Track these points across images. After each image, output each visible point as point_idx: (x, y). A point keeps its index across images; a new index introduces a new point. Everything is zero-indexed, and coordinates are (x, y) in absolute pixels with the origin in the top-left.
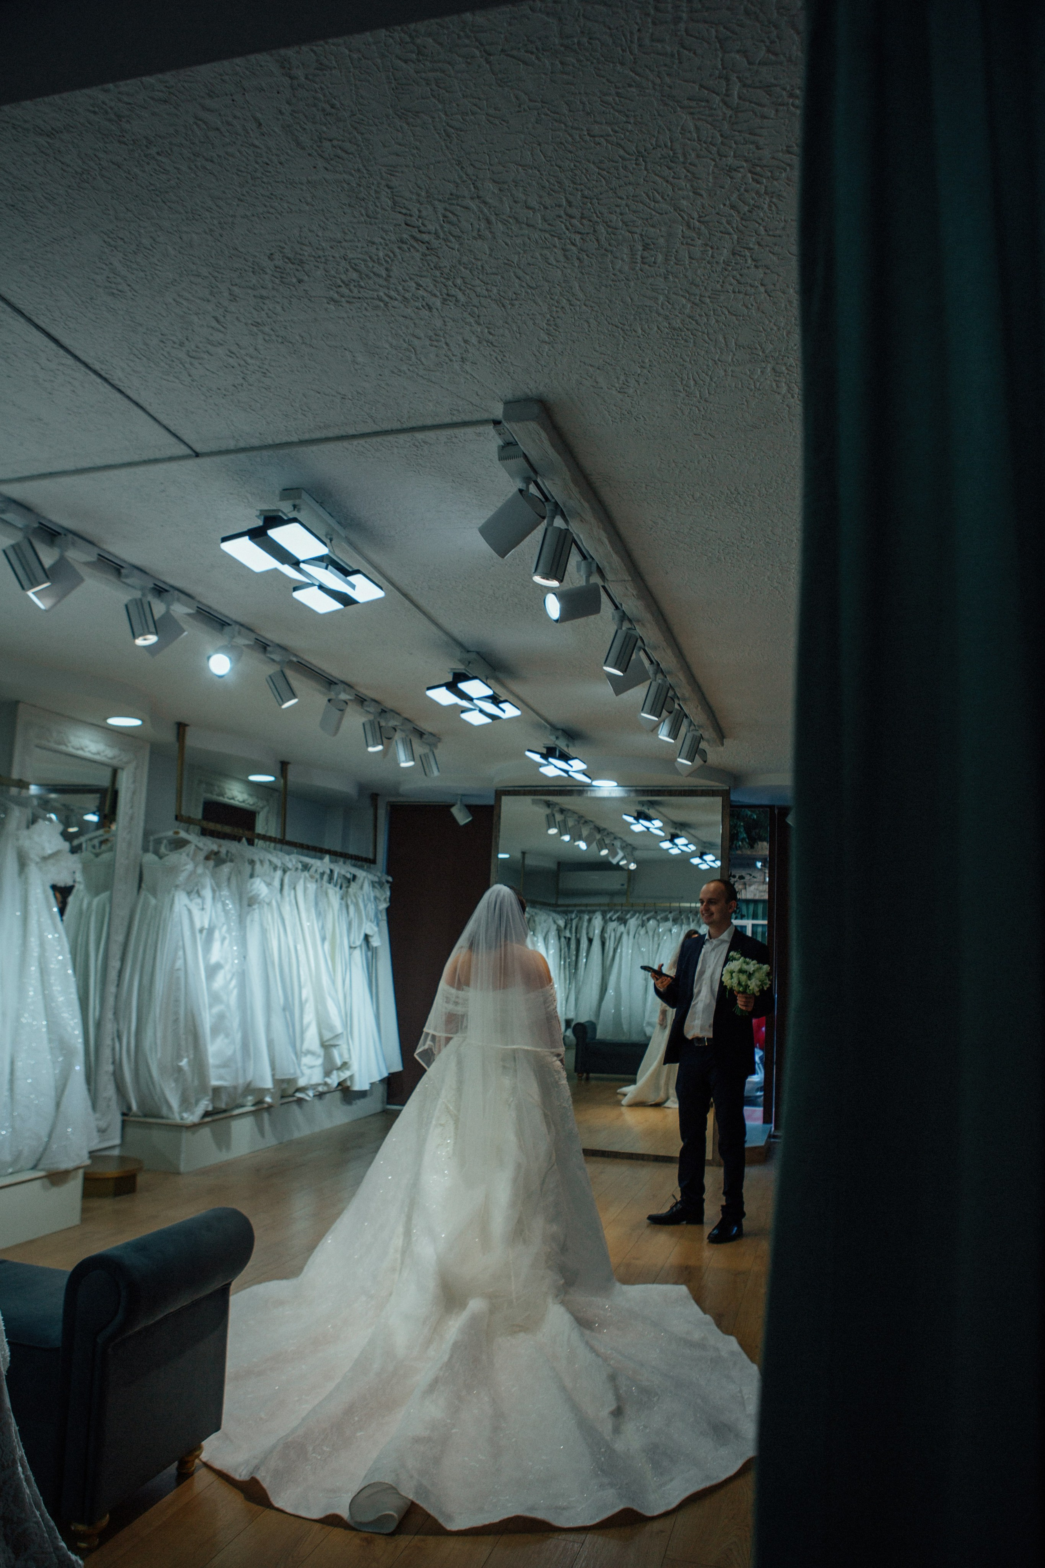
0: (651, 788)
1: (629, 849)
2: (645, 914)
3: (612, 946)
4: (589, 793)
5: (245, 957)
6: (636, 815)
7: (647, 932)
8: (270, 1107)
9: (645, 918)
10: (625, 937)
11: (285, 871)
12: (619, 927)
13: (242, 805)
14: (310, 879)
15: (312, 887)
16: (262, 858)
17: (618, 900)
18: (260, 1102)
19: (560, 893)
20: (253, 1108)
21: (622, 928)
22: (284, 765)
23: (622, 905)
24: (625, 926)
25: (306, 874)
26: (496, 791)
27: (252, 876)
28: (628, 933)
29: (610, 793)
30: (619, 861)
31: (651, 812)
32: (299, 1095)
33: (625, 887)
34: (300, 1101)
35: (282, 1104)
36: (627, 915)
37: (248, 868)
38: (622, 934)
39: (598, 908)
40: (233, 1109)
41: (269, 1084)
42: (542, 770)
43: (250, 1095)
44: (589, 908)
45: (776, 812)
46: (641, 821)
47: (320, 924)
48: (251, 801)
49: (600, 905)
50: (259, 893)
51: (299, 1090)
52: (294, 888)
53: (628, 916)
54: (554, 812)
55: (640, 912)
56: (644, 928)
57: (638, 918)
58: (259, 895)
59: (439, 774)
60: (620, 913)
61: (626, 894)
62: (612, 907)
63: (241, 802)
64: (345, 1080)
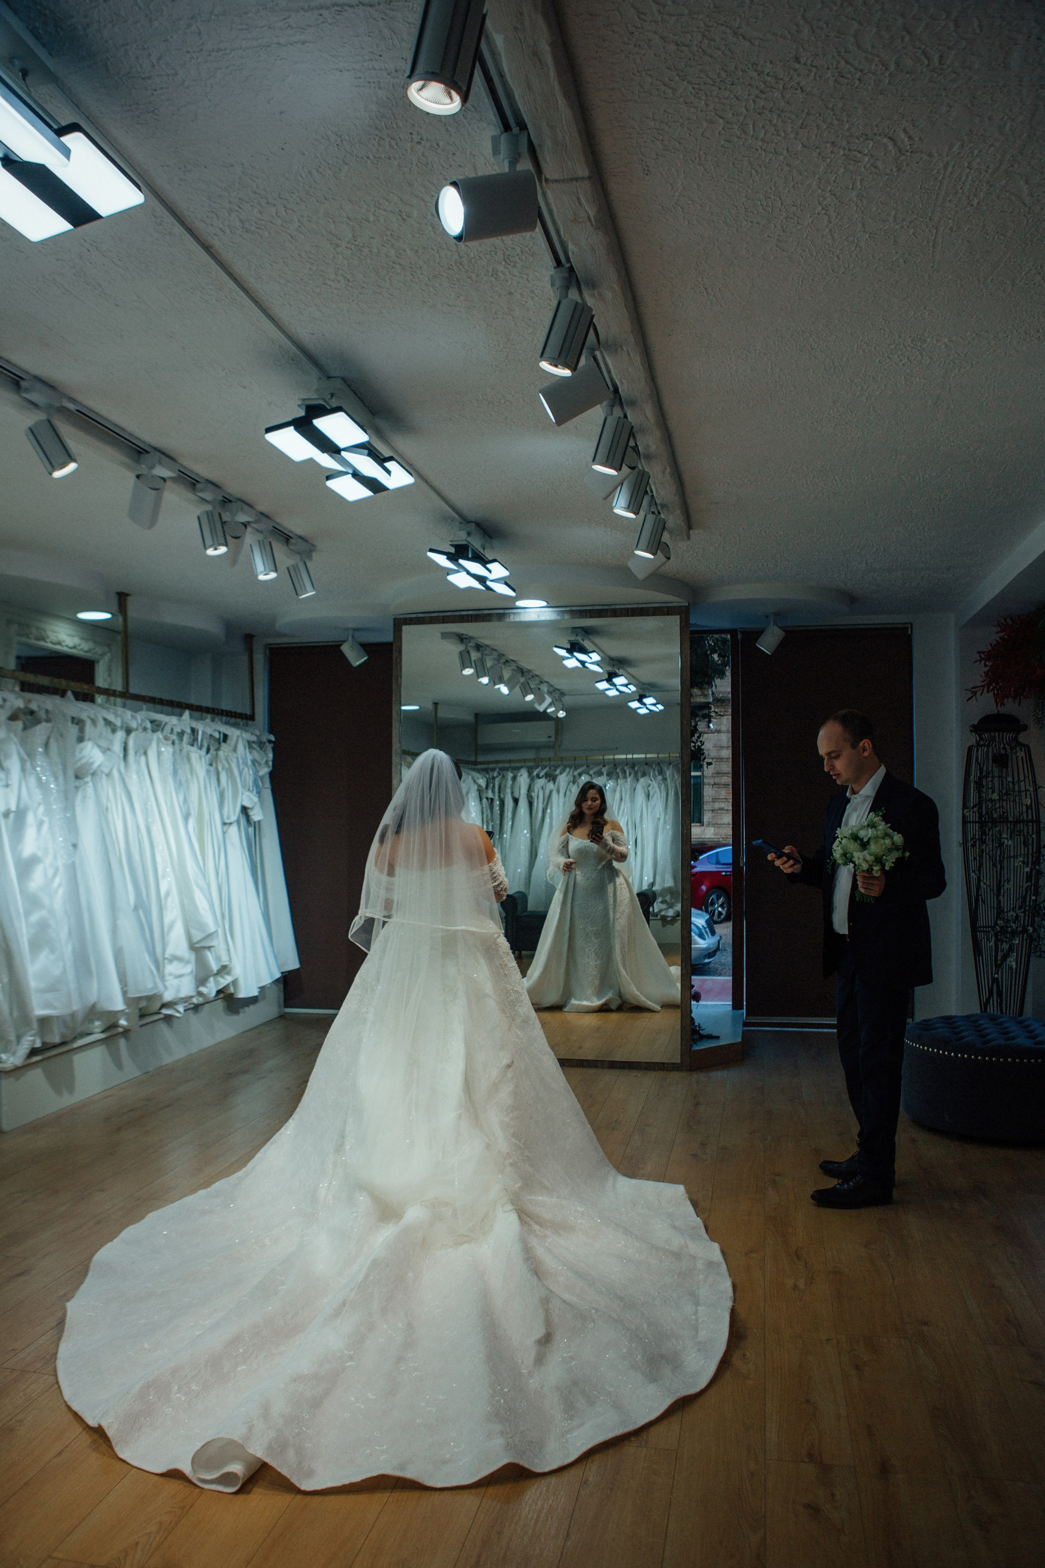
0: (590, 608)
1: (557, 695)
2: (577, 768)
3: (541, 805)
4: (512, 617)
5: (75, 846)
6: (568, 646)
8: (126, 1032)
9: (576, 773)
10: (554, 795)
11: (129, 731)
12: (548, 784)
13: (74, 651)
14: (164, 741)
15: (167, 750)
16: (93, 716)
17: (544, 754)
18: (111, 1027)
19: (479, 749)
20: (103, 1036)
21: (551, 786)
22: (122, 598)
23: (550, 760)
24: (554, 783)
25: (159, 734)
26: (395, 619)
27: (81, 739)
28: (558, 792)
29: (539, 616)
30: (547, 708)
31: (587, 644)
32: (165, 1011)
33: (553, 739)
34: (168, 1019)
35: (141, 1026)
36: (555, 770)
37: (74, 730)
38: (551, 792)
39: (523, 764)
40: (75, 1039)
41: (118, 1004)
42: (451, 578)
43: (98, 1019)
44: (513, 765)
45: (739, 636)
46: (575, 654)
47: (181, 798)
48: (86, 646)
49: (525, 761)
50: (91, 760)
51: (164, 1005)
52: (145, 753)
53: (558, 772)
54: (469, 649)
55: (571, 767)
57: (569, 772)
58: (92, 764)
59: (314, 593)
60: (547, 769)
61: (553, 747)
62: (537, 762)
63: (71, 648)
64: (227, 987)
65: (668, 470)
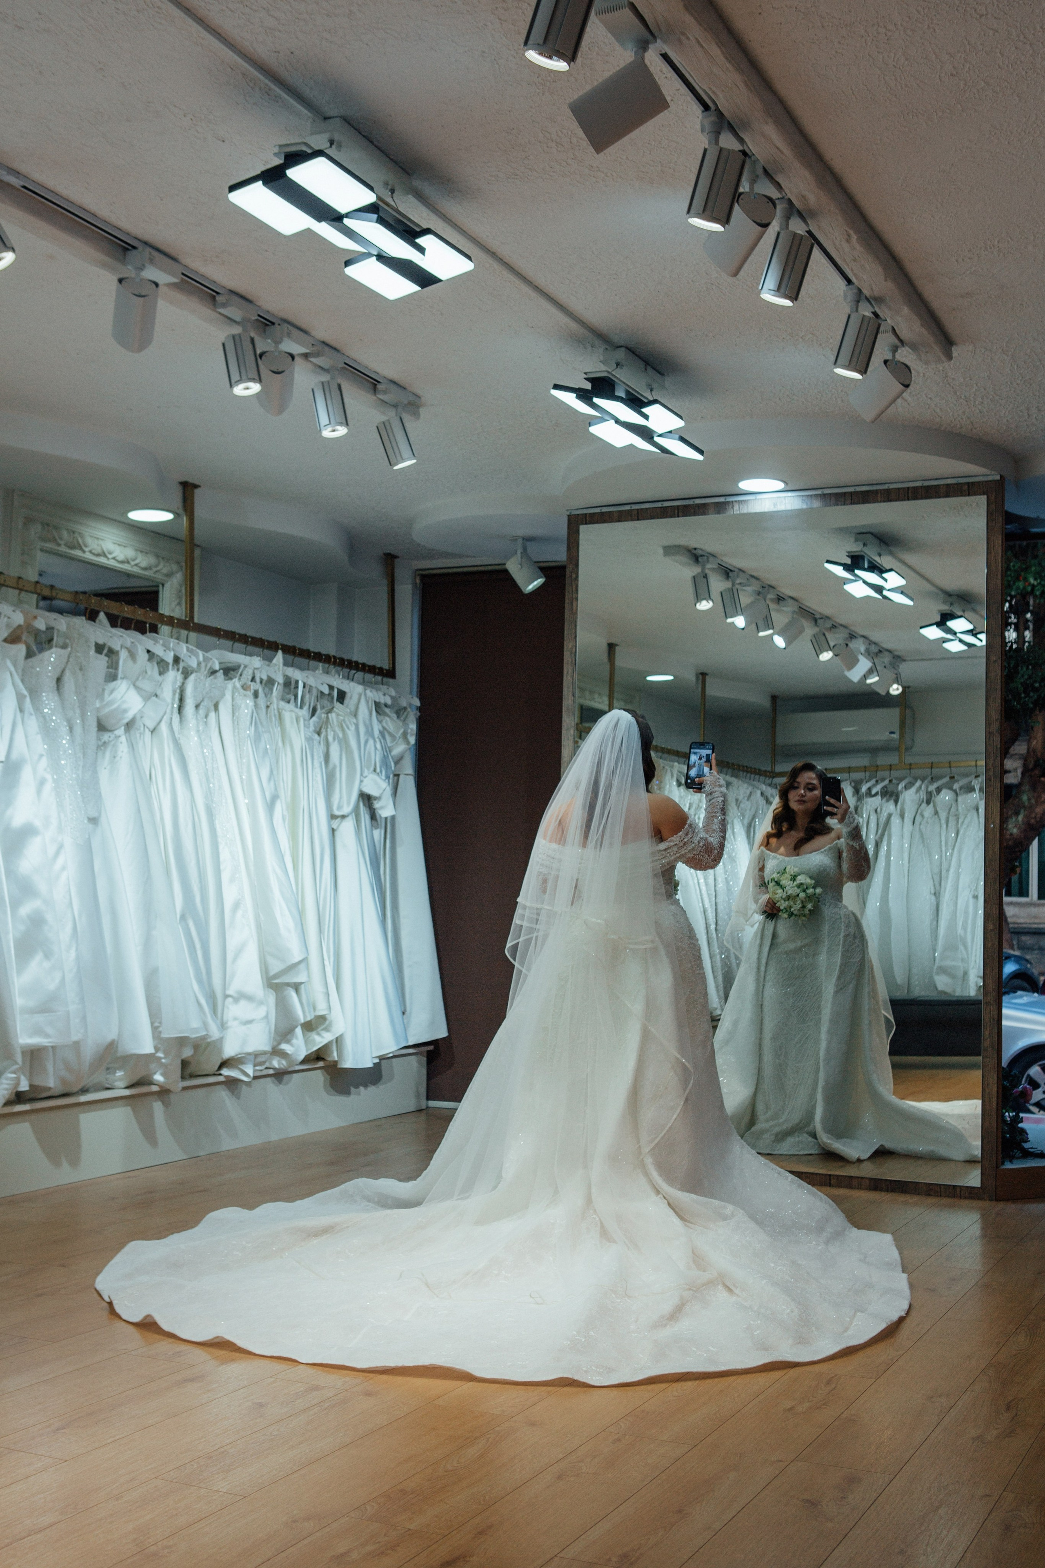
2: (933, 780)
5: (94, 821)
6: (841, 558)
7: (936, 813)
8: (164, 1093)
9: (932, 788)
10: (895, 821)
11: (186, 674)
12: (886, 805)
14: (242, 691)
15: (247, 704)
16: (129, 645)
17: (883, 760)
18: (143, 1081)
19: (776, 751)
20: (127, 1092)
21: (890, 807)
22: (188, 489)
23: (890, 768)
24: (896, 802)
25: (236, 682)
26: (569, 516)
27: (112, 677)
28: (902, 816)
32: (225, 1072)
33: (896, 736)
34: (232, 1084)
36: (898, 784)
37: (102, 661)
38: (890, 816)
40: (84, 1091)
41: (147, 1046)
42: (596, 431)
43: (120, 1069)
46: (861, 574)
47: (265, 773)
50: (124, 706)
51: (224, 1064)
52: (216, 707)
53: (901, 786)
54: (707, 571)
55: (923, 779)
56: (931, 805)
57: (920, 787)
58: (125, 711)
59: (414, 461)
60: (886, 782)
61: (897, 749)
62: (873, 771)
63: (122, 562)
64: (326, 1047)
65: (854, 238)
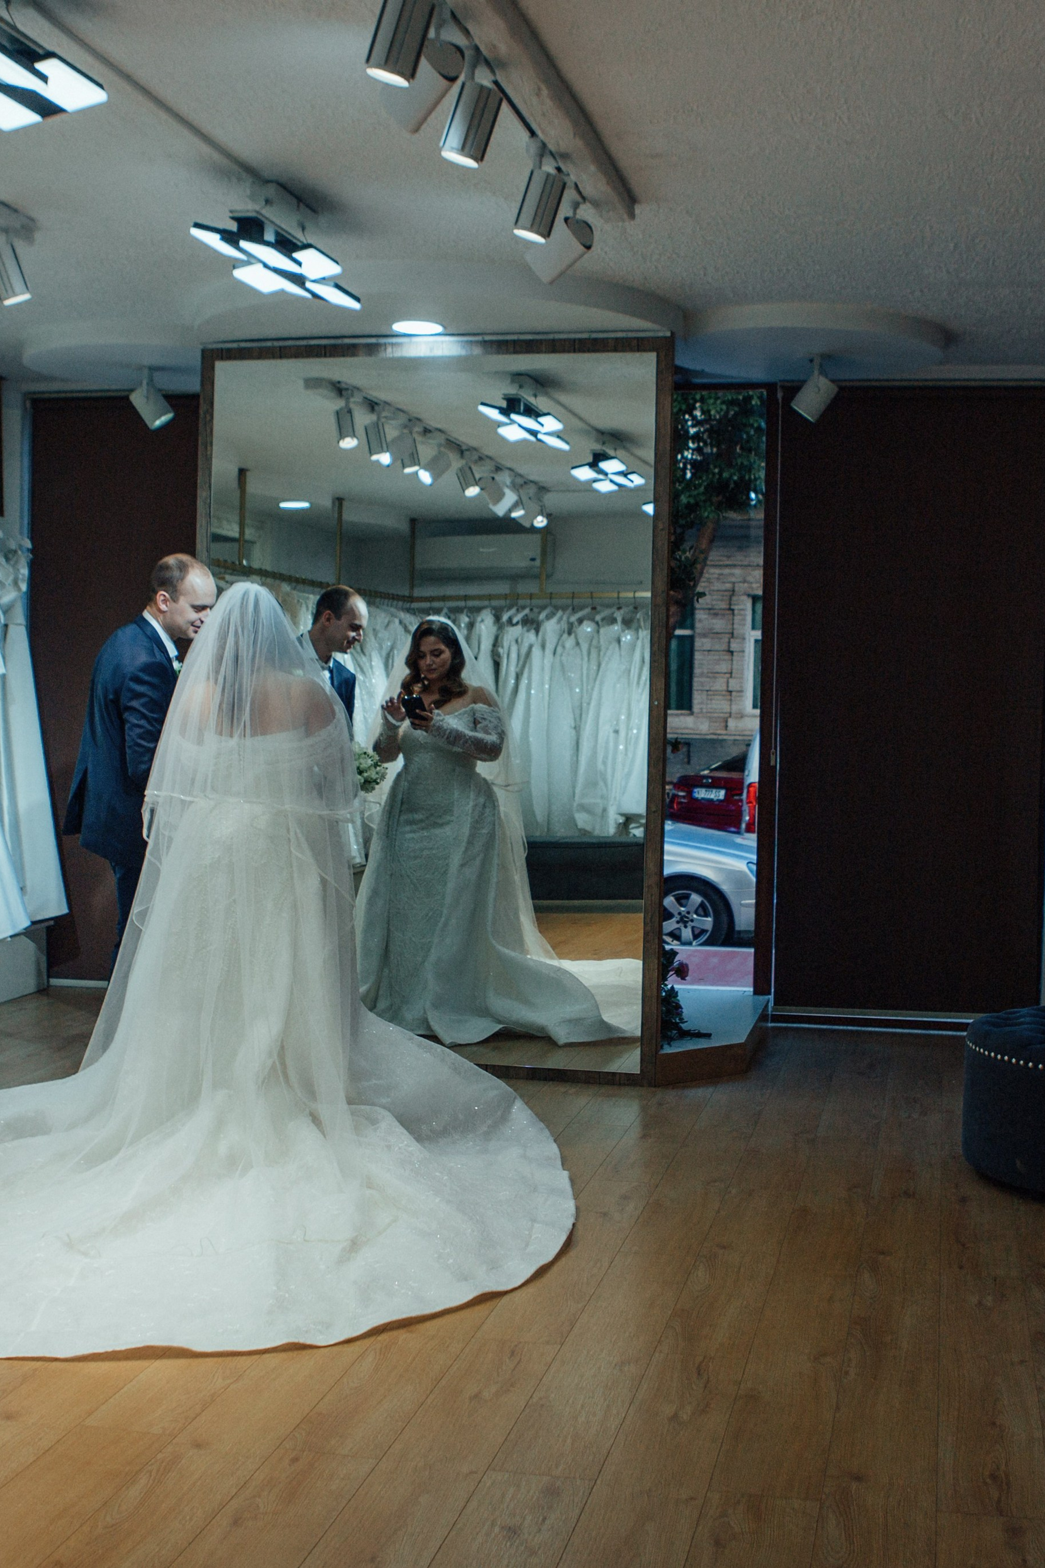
2: (574, 610)
3: (513, 669)
7: (578, 644)
9: (573, 619)
10: (536, 652)
12: (526, 634)
17: (524, 587)
19: (415, 577)
21: (531, 637)
23: (531, 596)
24: (537, 631)
28: (543, 647)
30: (510, 511)
33: (538, 563)
36: (539, 613)
38: (531, 647)
39: (486, 603)
44: (471, 603)
49: (490, 597)
53: (542, 616)
54: (351, 407)
55: (564, 609)
56: (573, 636)
57: (561, 618)
60: (527, 611)
61: (537, 577)
62: (513, 600)
